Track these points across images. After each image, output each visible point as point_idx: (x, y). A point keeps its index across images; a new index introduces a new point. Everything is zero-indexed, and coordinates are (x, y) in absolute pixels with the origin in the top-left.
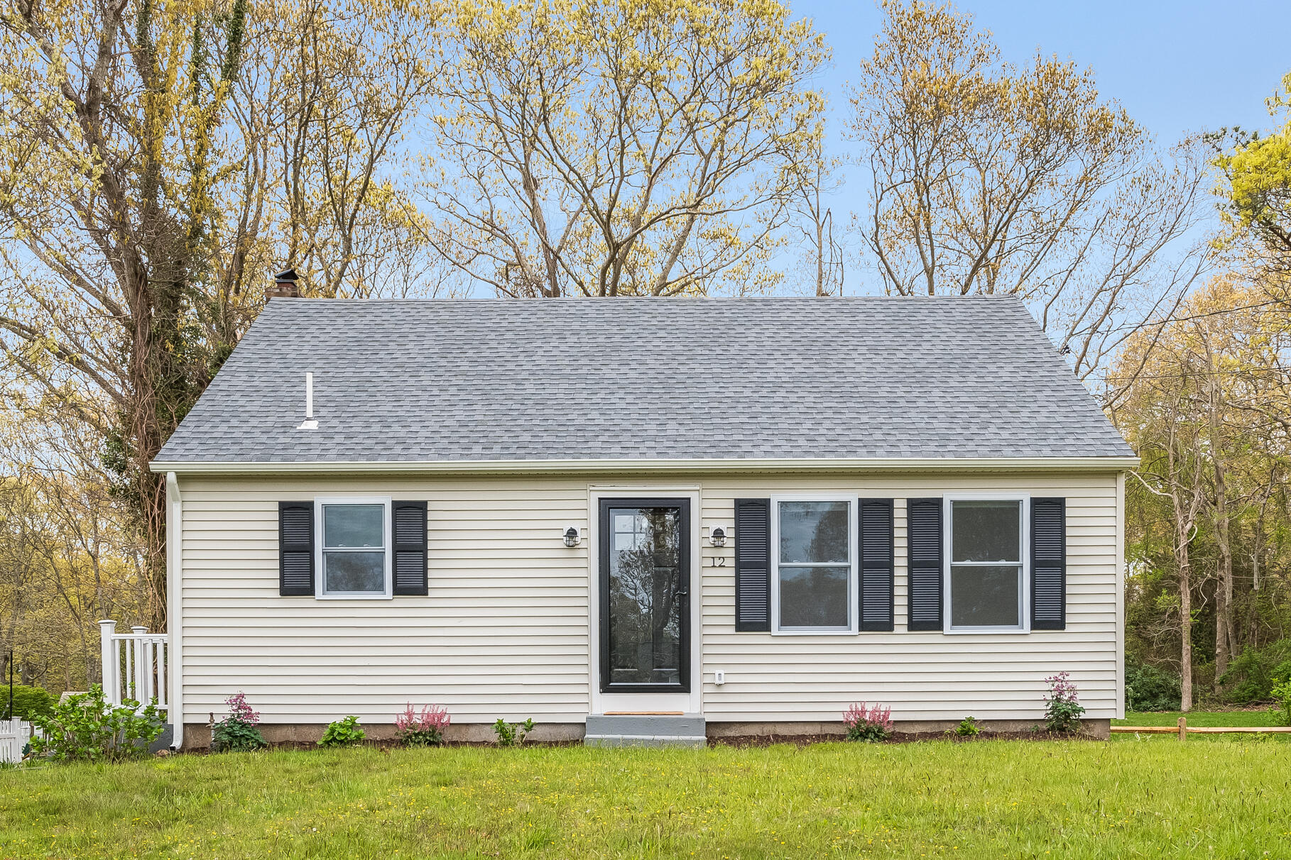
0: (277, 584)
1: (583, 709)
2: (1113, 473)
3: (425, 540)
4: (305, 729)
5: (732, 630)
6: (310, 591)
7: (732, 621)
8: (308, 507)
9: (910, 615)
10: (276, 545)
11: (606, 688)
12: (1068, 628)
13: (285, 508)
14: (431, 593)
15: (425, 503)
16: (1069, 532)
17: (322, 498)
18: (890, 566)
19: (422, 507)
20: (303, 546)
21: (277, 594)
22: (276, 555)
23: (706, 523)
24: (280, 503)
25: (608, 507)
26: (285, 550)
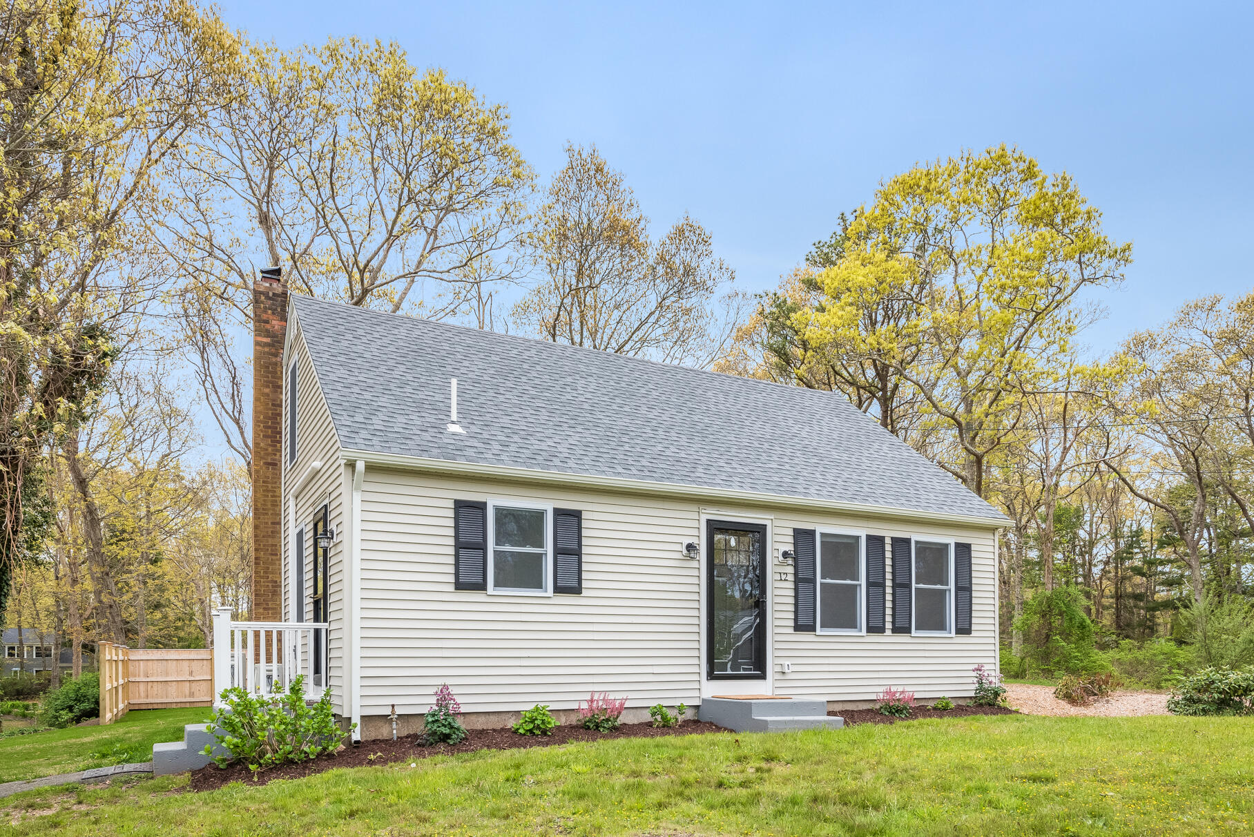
0: (452, 579)
1: (696, 694)
2: (993, 530)
3: (580, 545)
4: (473, 718)
5: (791, 630)
6: (482, 587)
7: (792, 623)
8: (482, 507)
9: (893, 623)
10: (452, 542)
11: (711, 676)
12: (974, 634)
13: (459, 505)
14: (585, 593)
15: (580, 512)
16: (974, 568)
17: (495, 500)
18: (883, 586)
19: (577, 515)
20: (478, 544)
21: (452, 588)
22: (452, 551)
23: (777, 546)
24: (456, 502)
25: (714, 527)
26: (459, 546)
